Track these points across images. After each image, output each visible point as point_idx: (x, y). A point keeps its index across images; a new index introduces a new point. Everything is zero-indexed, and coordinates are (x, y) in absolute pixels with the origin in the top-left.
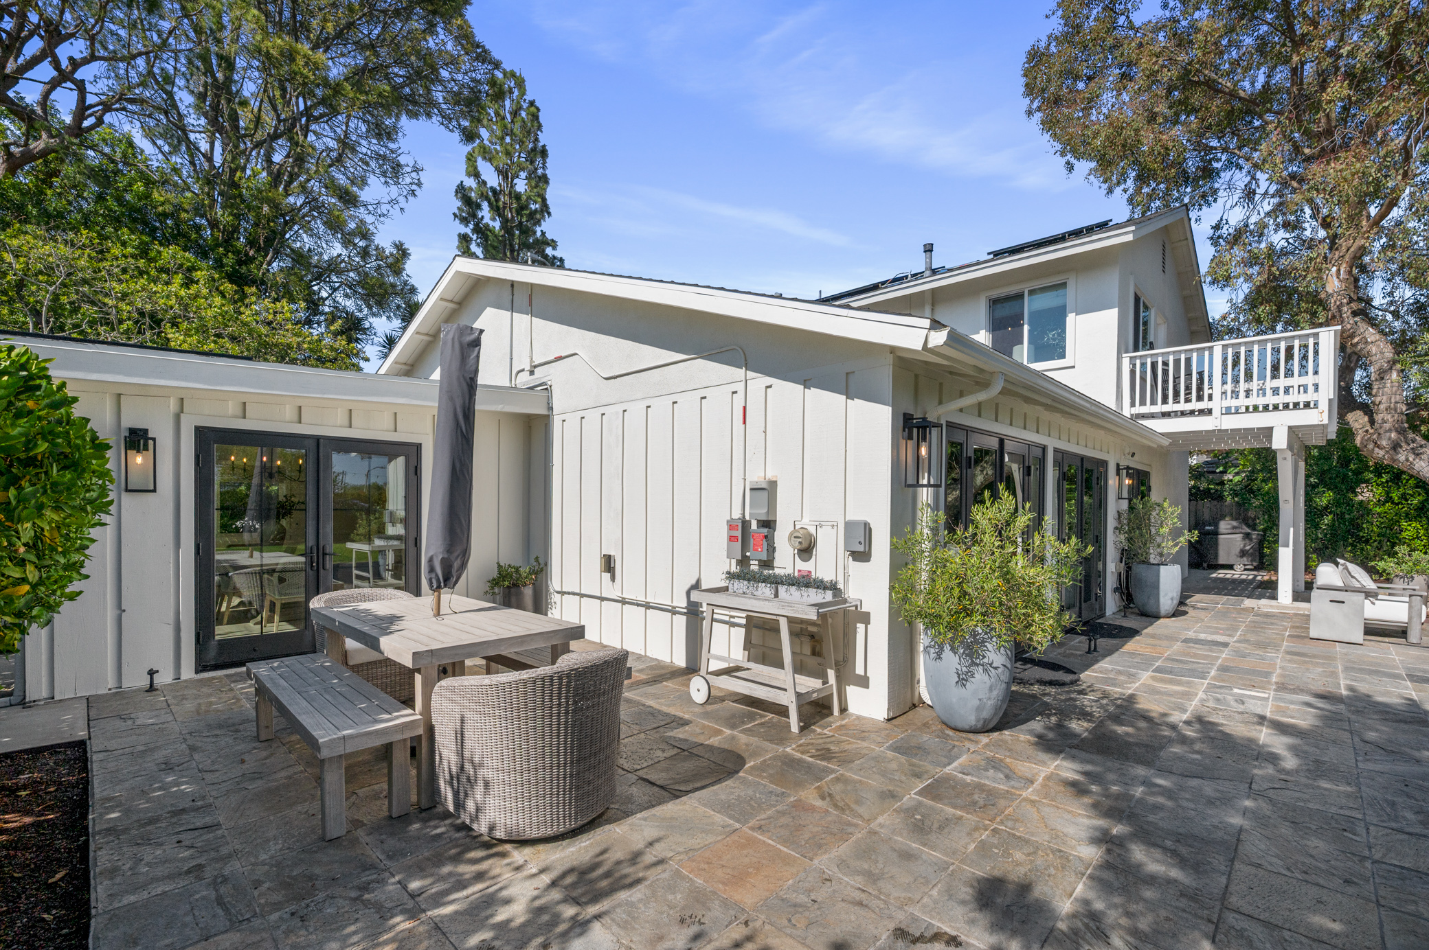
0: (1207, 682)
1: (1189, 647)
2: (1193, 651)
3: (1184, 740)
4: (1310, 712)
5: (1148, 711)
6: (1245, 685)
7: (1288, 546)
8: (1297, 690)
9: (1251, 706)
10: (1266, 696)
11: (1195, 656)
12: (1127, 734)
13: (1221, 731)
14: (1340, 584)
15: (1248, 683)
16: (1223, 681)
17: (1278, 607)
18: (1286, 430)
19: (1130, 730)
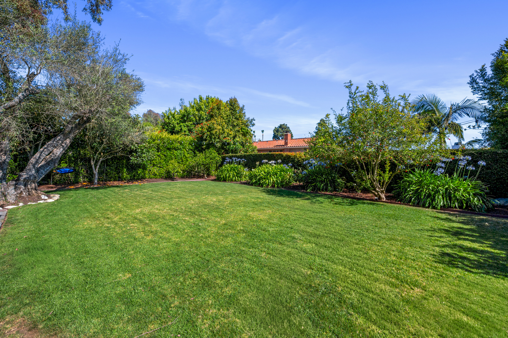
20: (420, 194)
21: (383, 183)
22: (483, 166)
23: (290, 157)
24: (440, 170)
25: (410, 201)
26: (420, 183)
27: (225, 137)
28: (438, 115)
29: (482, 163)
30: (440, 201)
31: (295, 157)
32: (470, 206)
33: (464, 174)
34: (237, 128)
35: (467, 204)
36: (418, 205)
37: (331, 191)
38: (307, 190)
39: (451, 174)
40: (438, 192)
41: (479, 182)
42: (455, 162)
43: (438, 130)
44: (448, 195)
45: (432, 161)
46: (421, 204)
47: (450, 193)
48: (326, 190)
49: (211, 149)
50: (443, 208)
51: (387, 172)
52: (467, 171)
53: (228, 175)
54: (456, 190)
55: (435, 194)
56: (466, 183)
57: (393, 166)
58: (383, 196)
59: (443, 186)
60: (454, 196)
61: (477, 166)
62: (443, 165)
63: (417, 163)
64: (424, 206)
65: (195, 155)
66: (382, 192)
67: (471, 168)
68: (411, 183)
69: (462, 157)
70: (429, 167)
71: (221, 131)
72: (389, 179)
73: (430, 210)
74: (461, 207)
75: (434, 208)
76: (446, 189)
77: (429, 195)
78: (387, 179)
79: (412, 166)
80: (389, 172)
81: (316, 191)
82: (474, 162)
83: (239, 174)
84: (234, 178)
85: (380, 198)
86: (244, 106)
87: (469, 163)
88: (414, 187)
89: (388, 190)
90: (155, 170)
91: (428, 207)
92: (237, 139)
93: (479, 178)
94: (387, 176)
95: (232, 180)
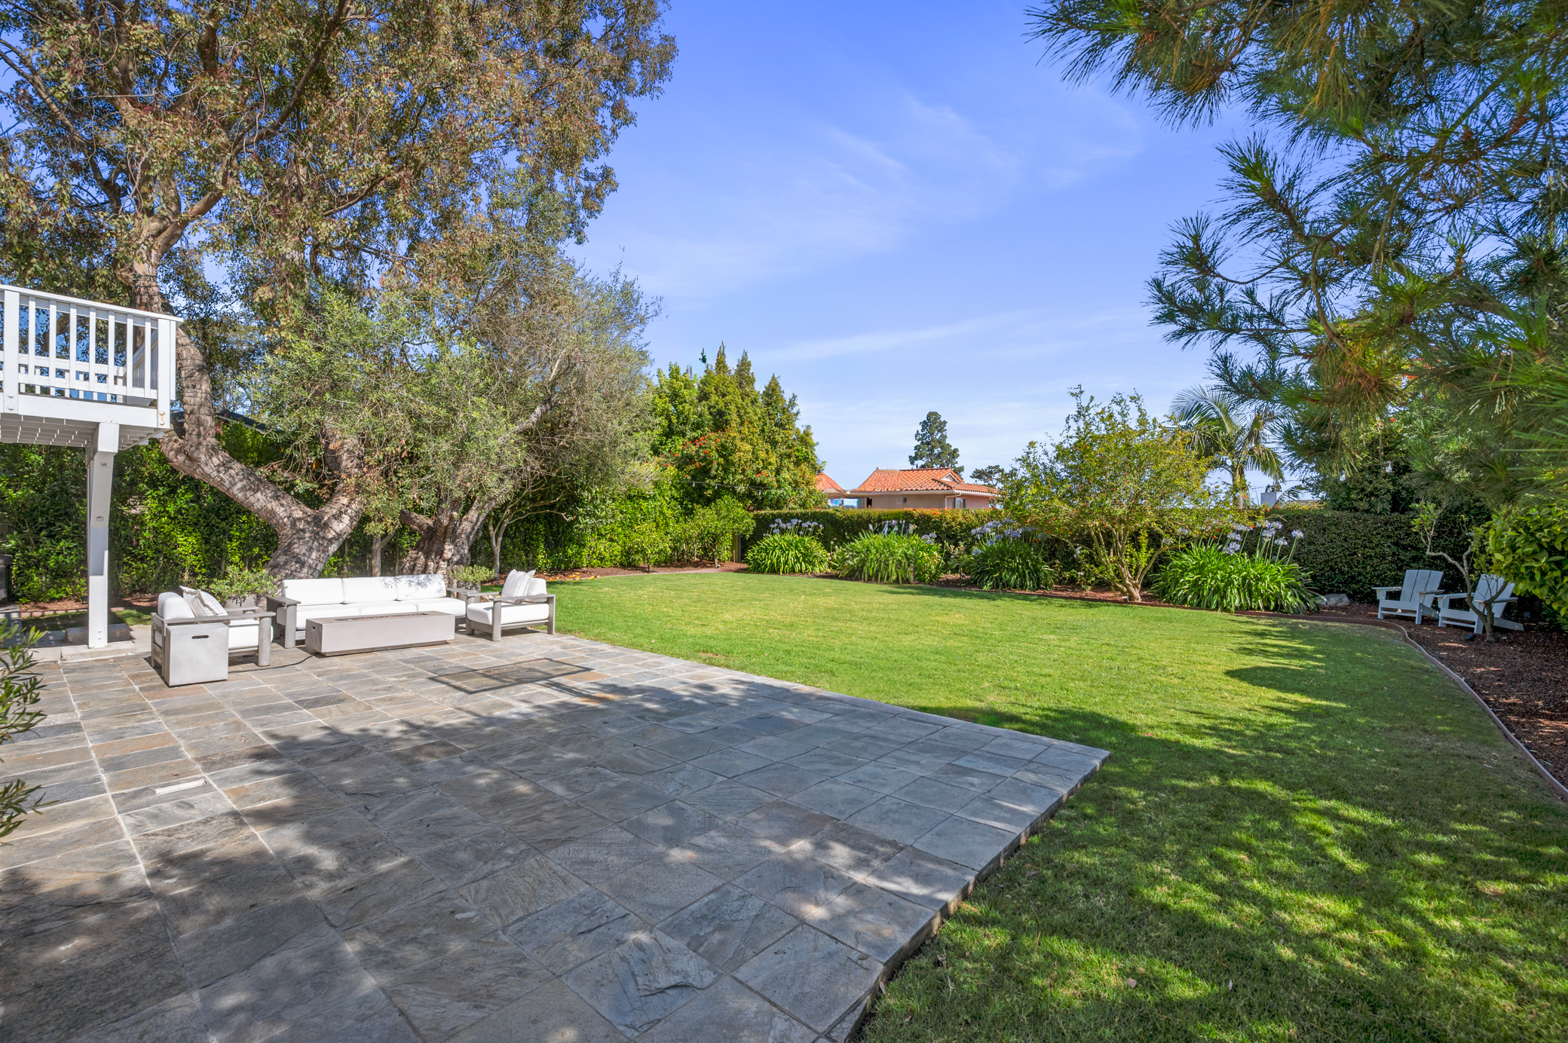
0: (109, 794)
1: (22, 748)
2: (36, 752)
3: (183, 907)
4: (270, 784)
5: (74, 888)
6: (162, 778)
7: (101, 574)
8: (229, 760)
9: (204, 806)
10: (200, 783)
11: (47, 759)
12: (83, 954)
13: (214, 863)
14: (191, 616)
15: (164, 773)
16: (129, 784)
17: (92, 654)
18: (117, 428)
19: (80, 942)
20: (1201, 588)
21: (1137, 570)
22: (1301, 541)
23: (930, 518)
24: (1234, 545)
25: (1185, 601)
26: (1200, 568)
27: (758, 472)
28: (1229, 430)
29: (1298, 534)
30: (1235, 599)
31: (942, 519)
32: (1282, 607)
33: (1271, 552)
34: (783, 450)
35: (1276, 601)
36: (1198, 606)
37: (1034, 589)
38: (981, 587)
39: (1251, 554)
40: (1230, 583)
41: (1296, 565)
42: (1257, 532)
43: (1229, 462)
44: (1248, 588)
45: (1220, 530)
46: (1204, 604)
47: (1250, 584)
48: (1023, 586)
49: (727, 499)
50: (1240, 610)
51: (1144, 550)
52: (1276, 547)
53: (782, 559)
54: (1259, 579)
55: (1226, 586)
56: (1274, 568)
57: (1155, 539)
58: (1136, 593)
59: (1239, 572)
60: (1257, 590)
61: (1290, 539)
62: (1238, 537)
63: (1195, 534)
64: (1208, 608)
65: (689, 513)
66: (1135, 586)
67: (1281, 542)
68: (1185, 569)
69: (1266, 524)
70: (1215, 541)
71: (750, 456)
72: (1148, 562)
73: (1219, 613)
74: (1267, 608)
75: (1225, 610)
76: (1244, 578)
77: (1217, 590)
78: (1143, 563)
79: (1187, 539)
80: (1148, 549)
81: (1002, 588)
82: (1285, 532)
83: (808, 557)
84: (797, 567)
85: (1132, 597)
86: (794, 397)
87: (1279, 534)
88: (1191, 577)
89: (1146, 585)
90: (602, 546)
91: (1216, 609)
92: (785, 475)
93: (1295, 559)
94: (1143, 558)
95: (793, 571)
